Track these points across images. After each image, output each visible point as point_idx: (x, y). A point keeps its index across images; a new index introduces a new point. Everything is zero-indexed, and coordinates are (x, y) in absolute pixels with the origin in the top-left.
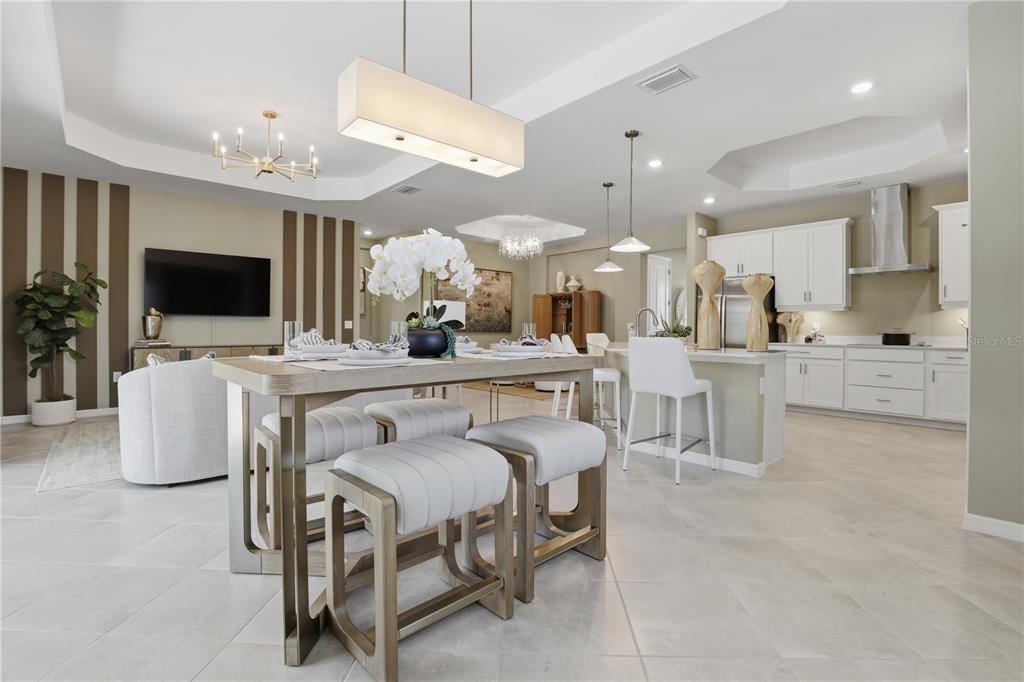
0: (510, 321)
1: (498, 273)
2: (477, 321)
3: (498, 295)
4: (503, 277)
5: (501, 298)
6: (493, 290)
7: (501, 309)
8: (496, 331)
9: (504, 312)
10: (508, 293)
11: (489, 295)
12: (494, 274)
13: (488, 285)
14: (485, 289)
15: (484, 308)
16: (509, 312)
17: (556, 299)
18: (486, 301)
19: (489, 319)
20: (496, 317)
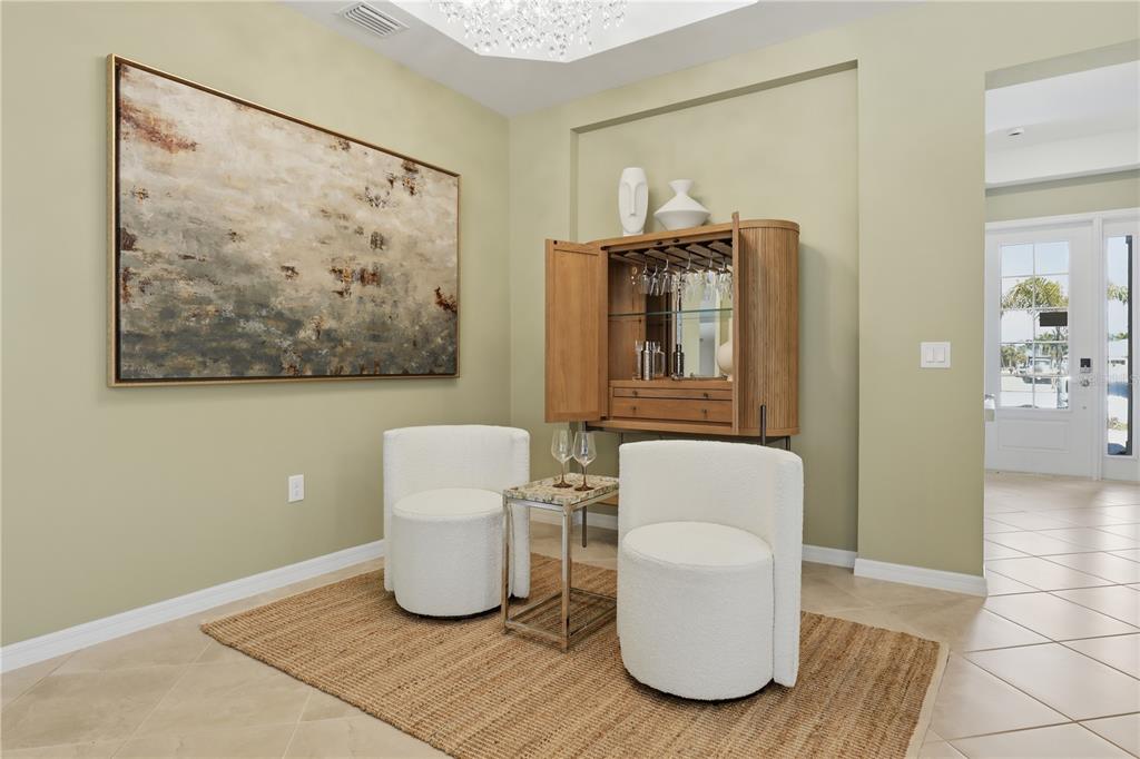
0: (453, 336)
1: (411, 165)
2: (327, 336)
3: (411, 245)
4: (425, 179)
5: (424, 258)
6: (391, 222)
7: (423, 294)
8: (405, 374)
9: (434, 309)
10: (446, 243)
11: (378, 242)
12: (396, 166)
13: (374, 202)
14: (362, 214)
15: (356, 287)
16: (450, 307)
17: (620, 260)
18: (367, 261)
19: (377, 330)
20: (404, 323)
